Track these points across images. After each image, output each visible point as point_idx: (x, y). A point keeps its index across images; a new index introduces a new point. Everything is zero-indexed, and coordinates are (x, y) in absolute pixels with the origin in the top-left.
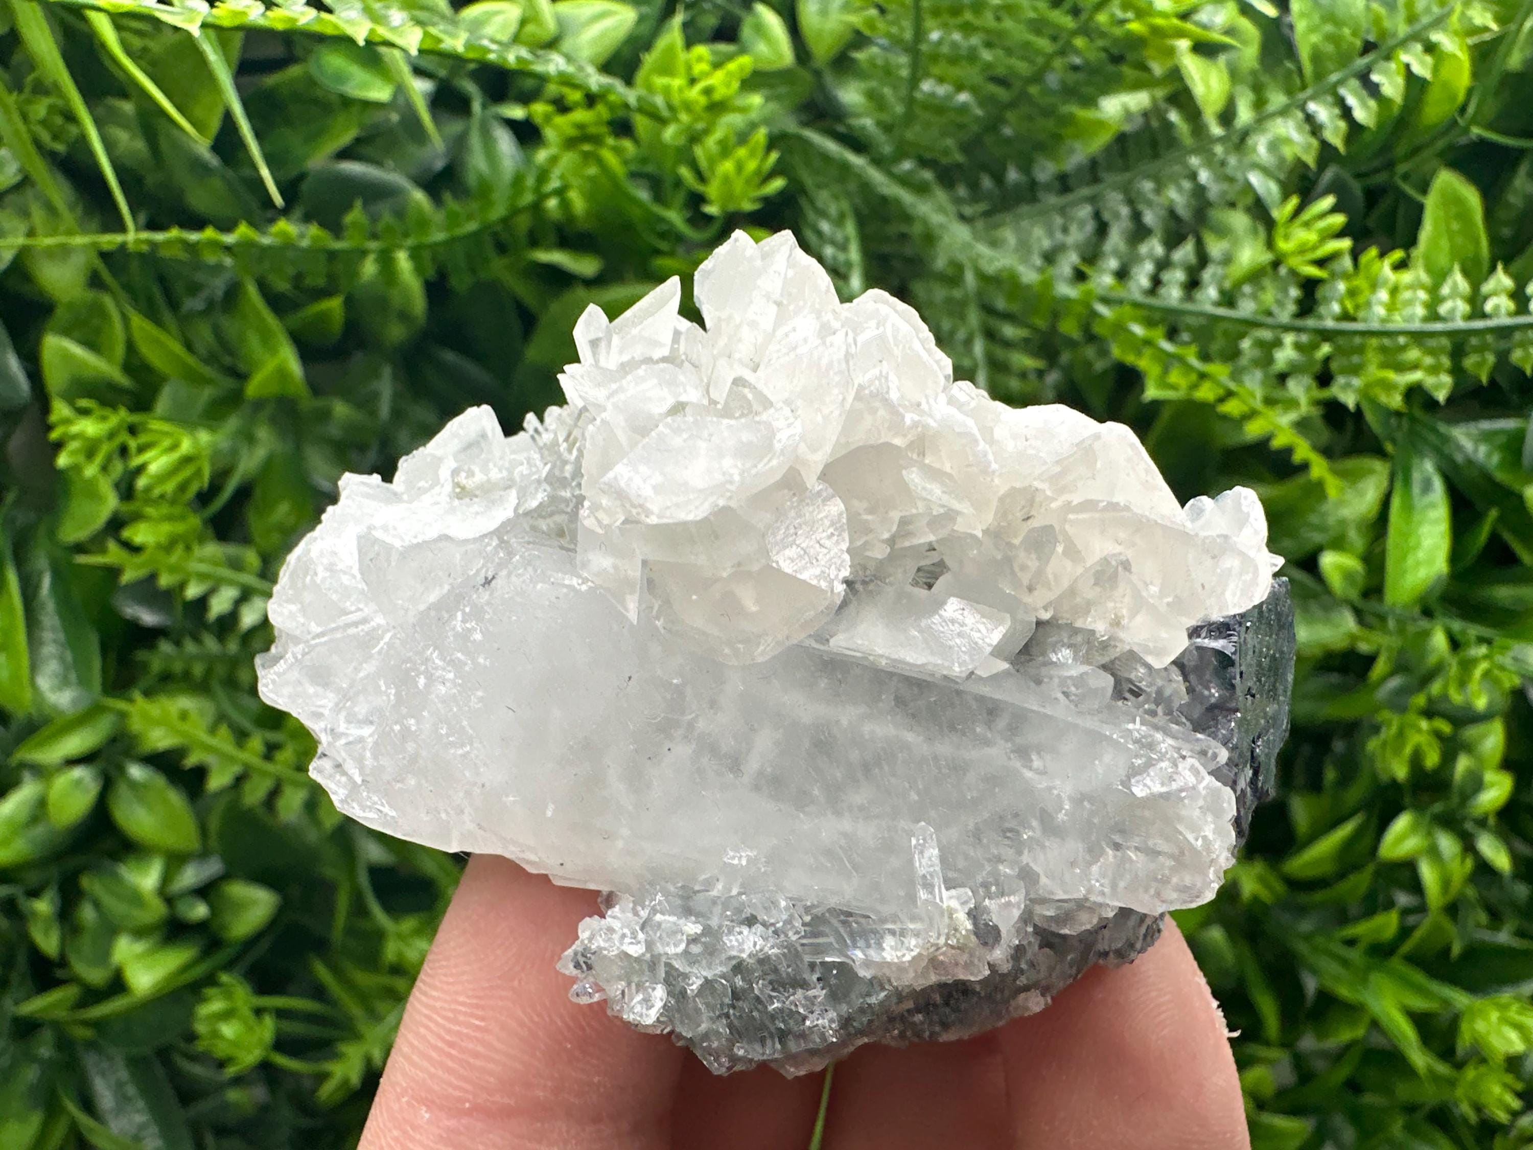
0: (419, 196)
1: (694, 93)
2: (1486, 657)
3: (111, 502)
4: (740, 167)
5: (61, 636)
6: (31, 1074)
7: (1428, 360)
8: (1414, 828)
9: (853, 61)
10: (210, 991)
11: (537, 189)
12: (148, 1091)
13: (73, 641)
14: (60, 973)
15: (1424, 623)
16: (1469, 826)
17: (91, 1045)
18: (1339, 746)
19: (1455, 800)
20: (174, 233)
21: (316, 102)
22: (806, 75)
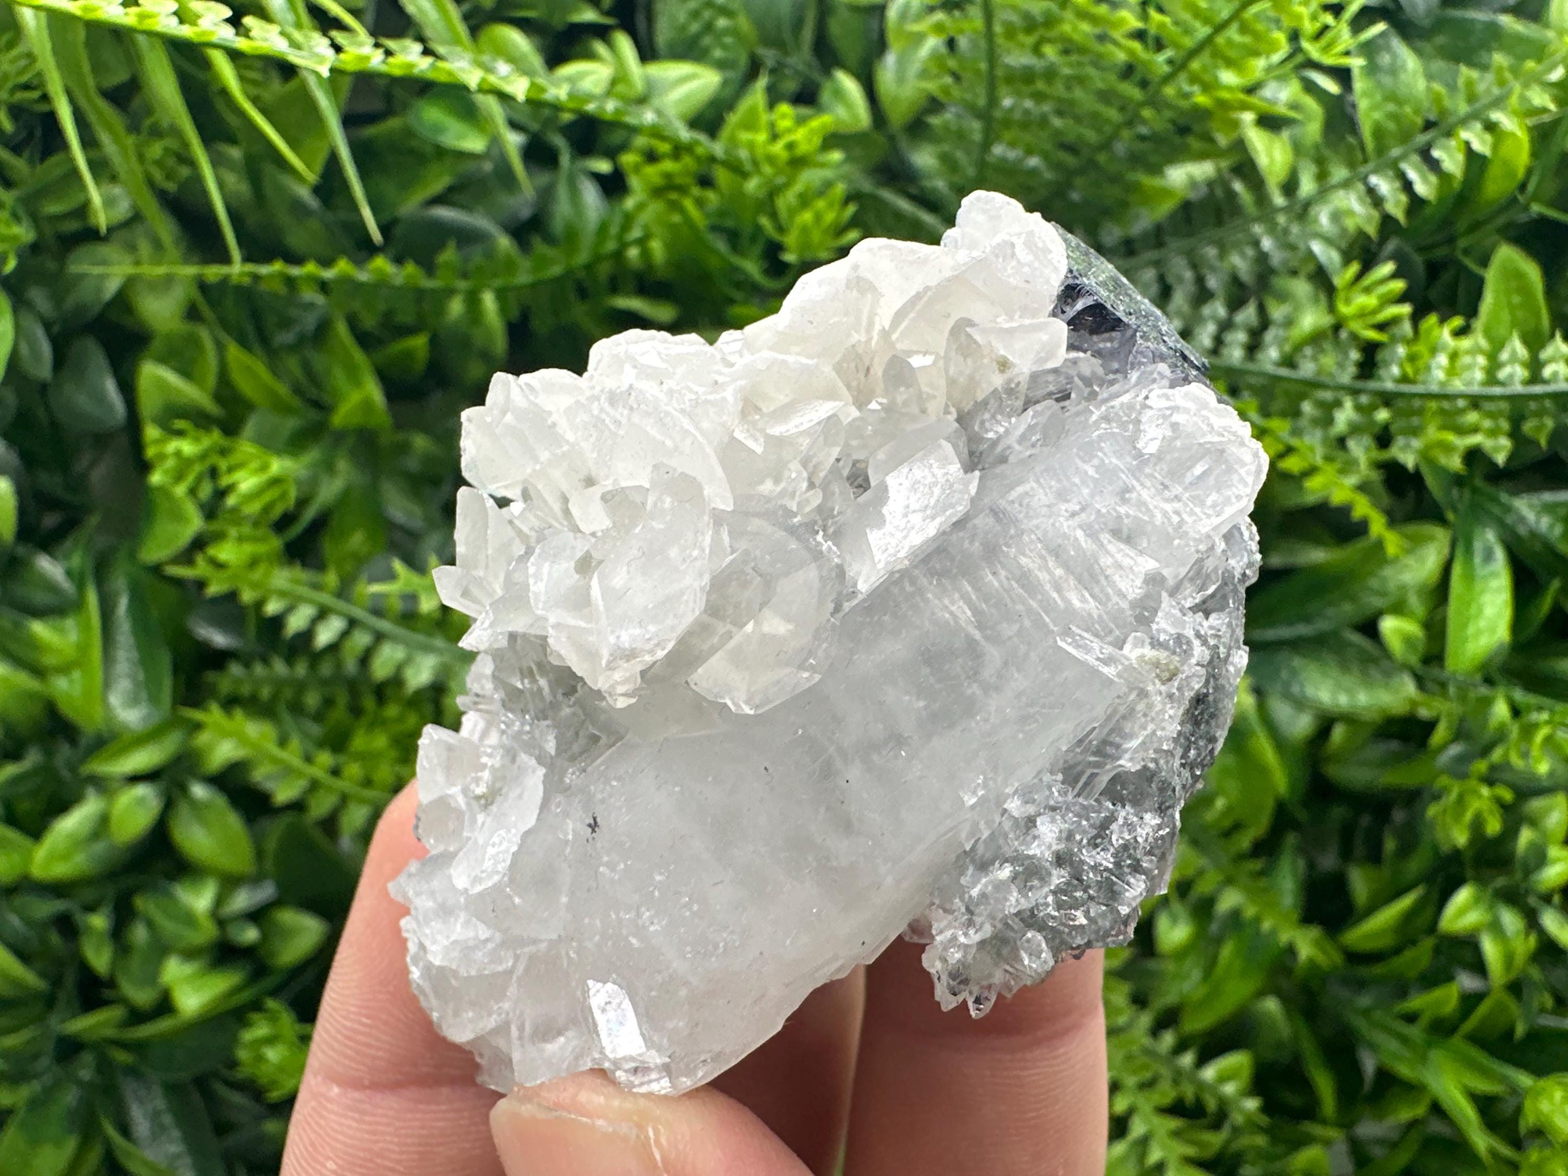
0: (504, 242)
1: (778, 148)
2: (1547, 722)
3: (195, 523)
4: (818, 218)
5: (135, 655)
6: (70, 1097)
7: (1487, 424)
8: (1477, 901)
9: (927, 126)
10: (255, 1016)
11: (620, 237)
12: (184, 1119)
13: (146, 661)
14: (107, 993)
15: (1484, 690)
16: (1532, 901)
17: (132, 1071)
18: (1398, 816)
19: (1519, 875)
20: (278, 266)
21: (412, 152)
22: (881, 140)
